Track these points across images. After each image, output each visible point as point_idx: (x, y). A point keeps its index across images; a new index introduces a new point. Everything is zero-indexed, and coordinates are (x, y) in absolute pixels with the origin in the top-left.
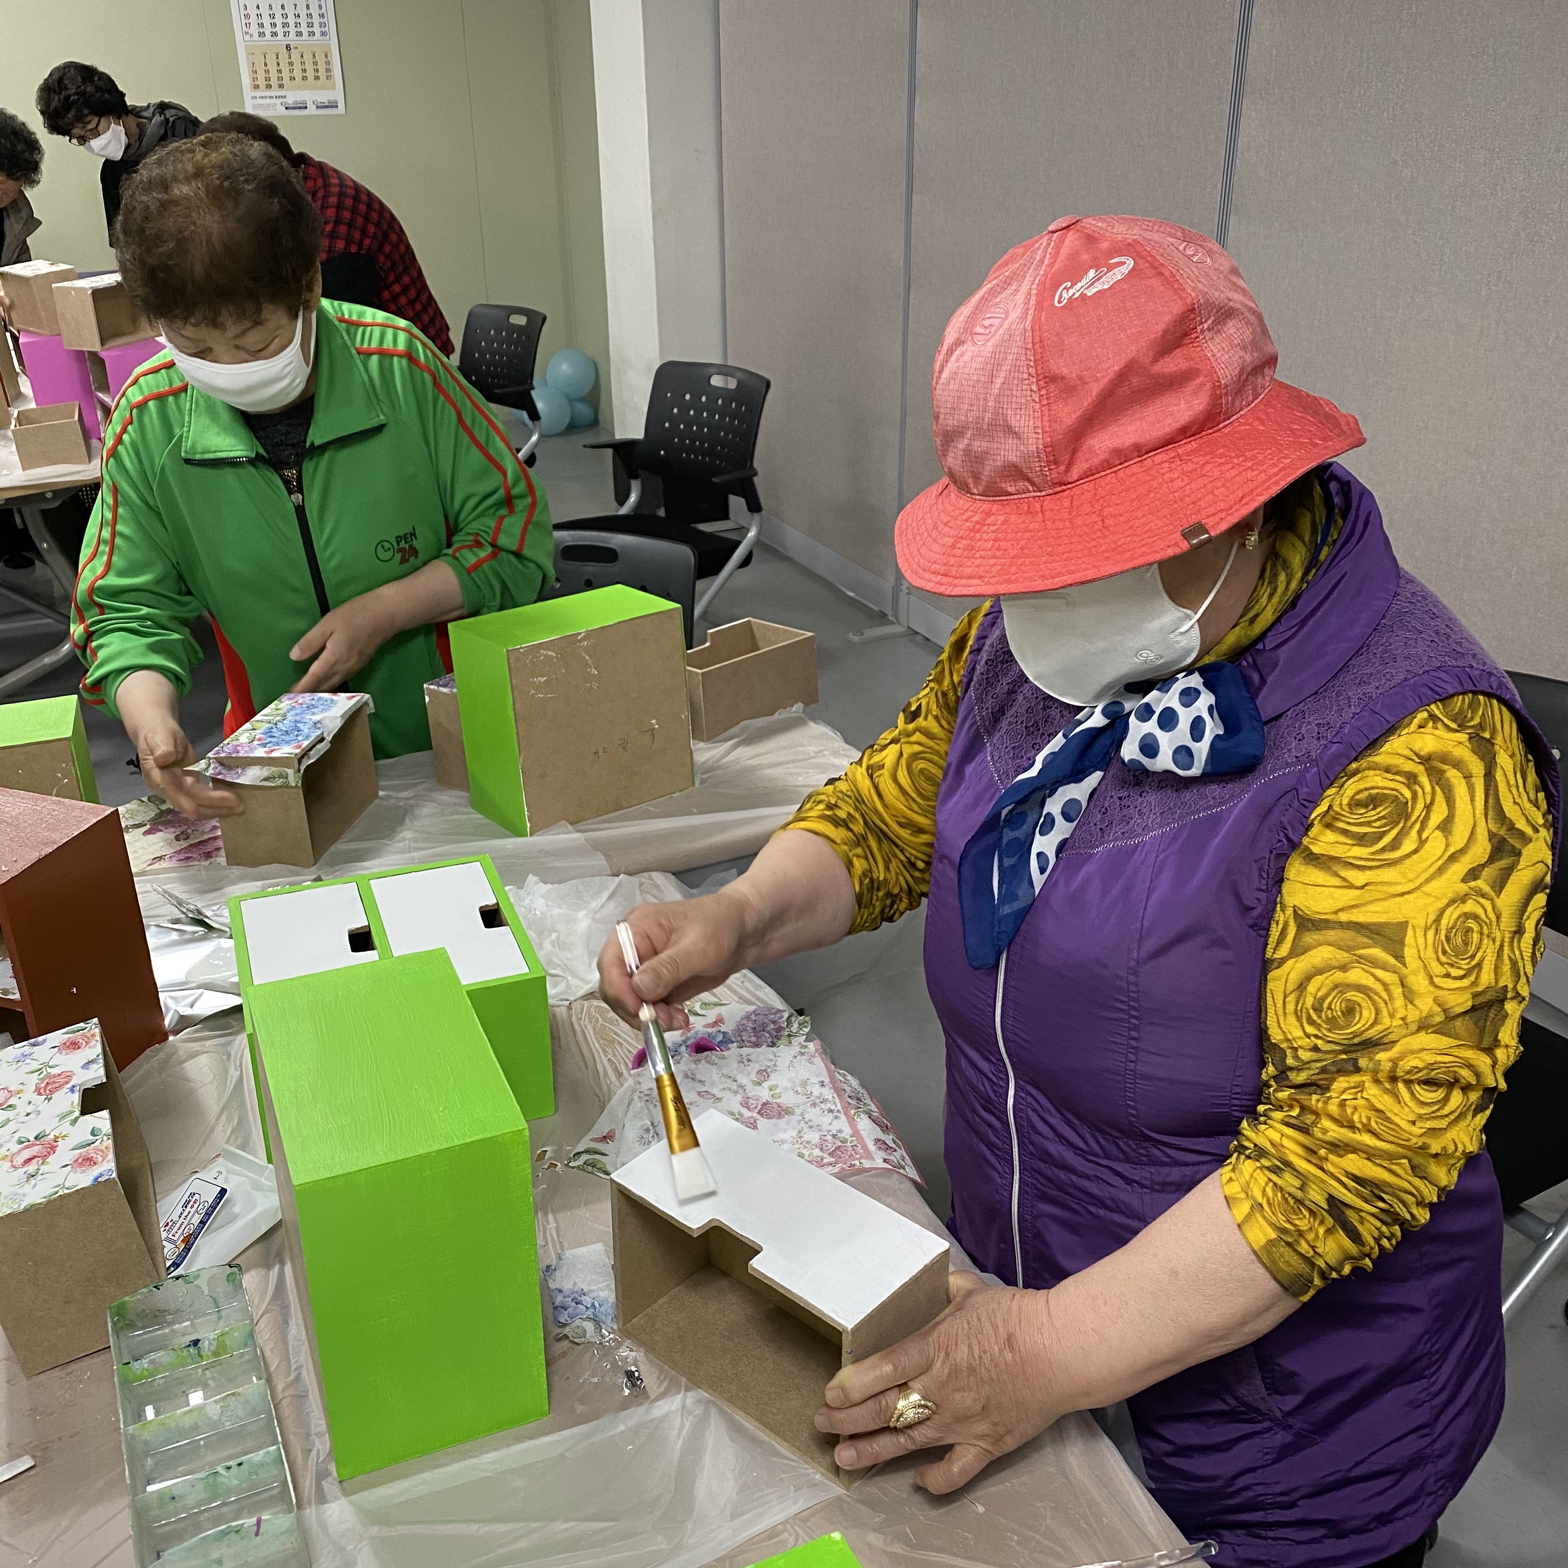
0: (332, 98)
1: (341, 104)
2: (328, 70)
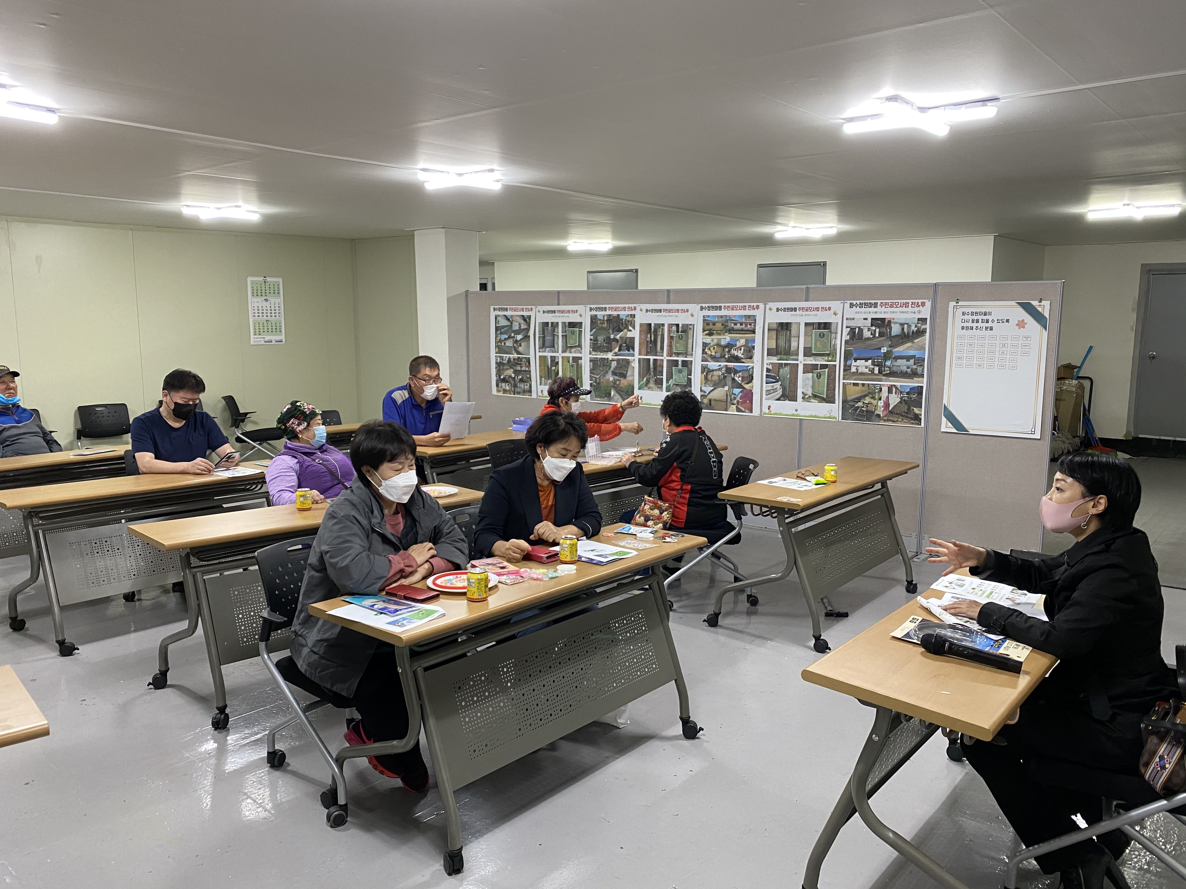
0: (281, 339)
1: (284, 341)
2: (280, 329)
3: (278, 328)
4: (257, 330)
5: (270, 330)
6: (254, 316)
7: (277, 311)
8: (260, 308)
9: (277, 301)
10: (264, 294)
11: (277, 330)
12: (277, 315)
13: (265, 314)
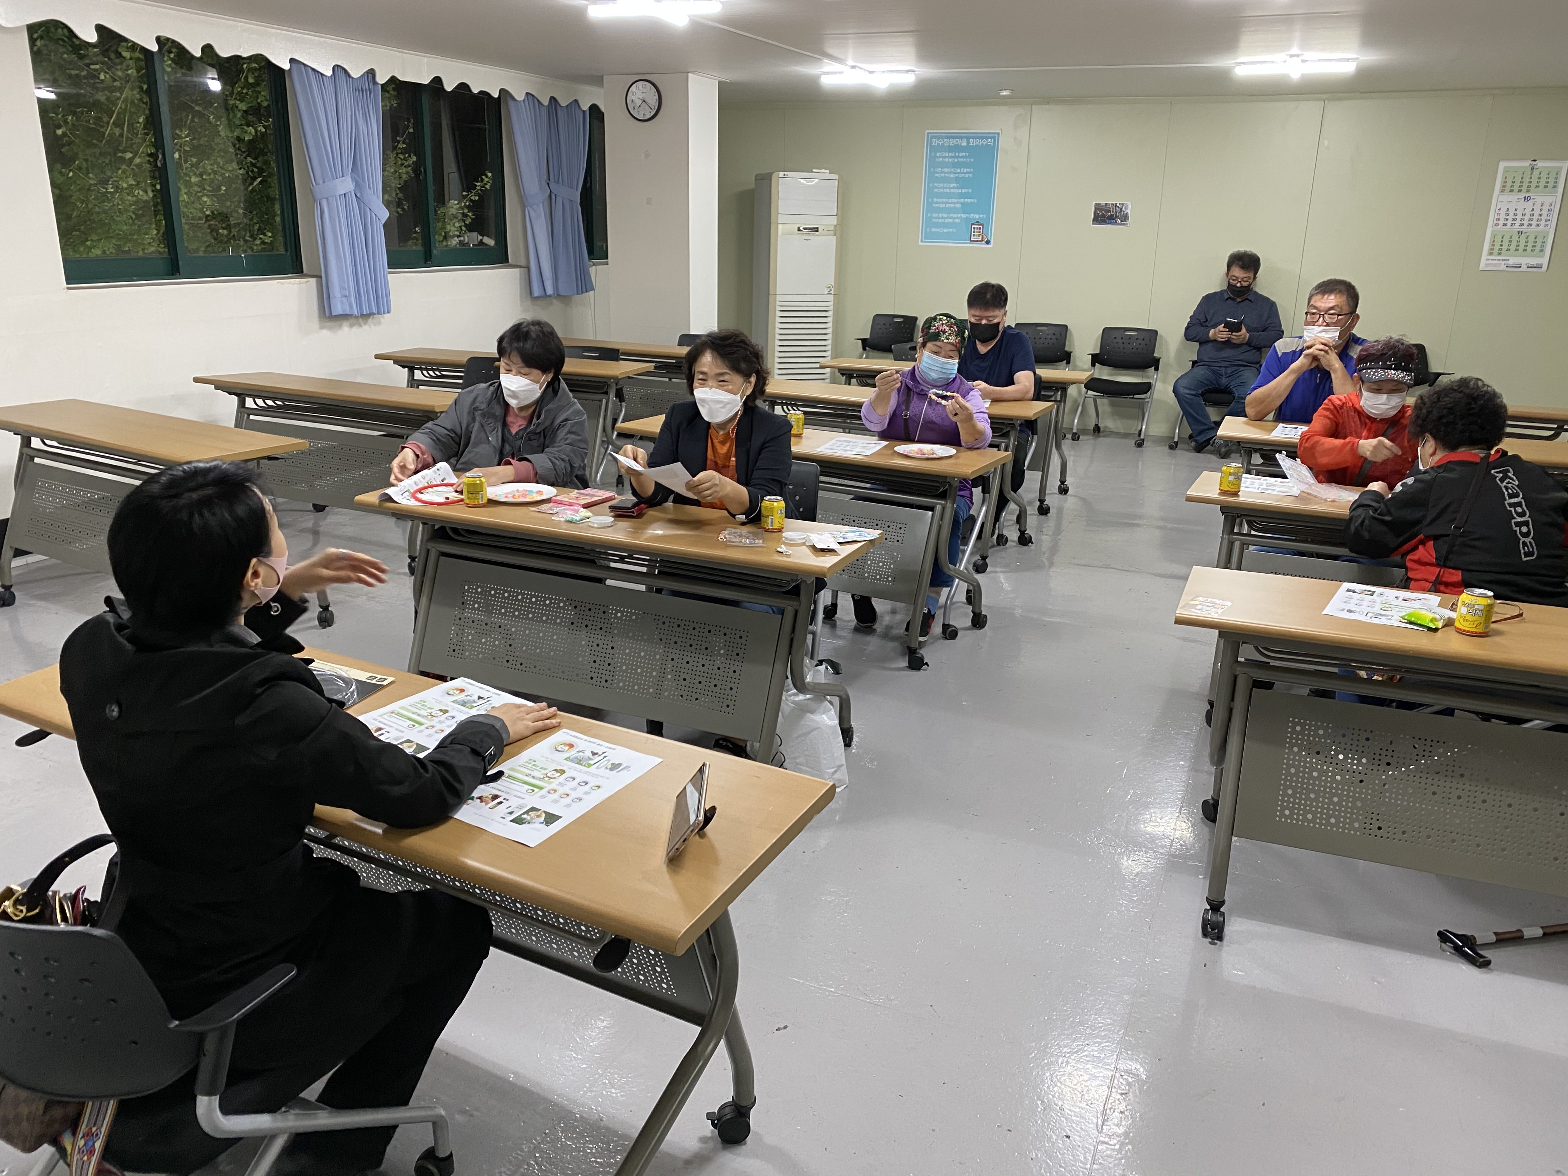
1: (1545, 265)
2: (1542, 247)
3: (1539, 245)
4: (1497, 247)
5: (1522, 247)
6: (1497, 224)
7: (1544, 218)
8: (1512, 212)
9: (1548, 200)
10: (1524, 188)
11: (1536, 248)
12: (1543, 223)
13: (1518, 223)
